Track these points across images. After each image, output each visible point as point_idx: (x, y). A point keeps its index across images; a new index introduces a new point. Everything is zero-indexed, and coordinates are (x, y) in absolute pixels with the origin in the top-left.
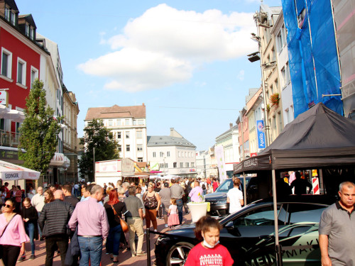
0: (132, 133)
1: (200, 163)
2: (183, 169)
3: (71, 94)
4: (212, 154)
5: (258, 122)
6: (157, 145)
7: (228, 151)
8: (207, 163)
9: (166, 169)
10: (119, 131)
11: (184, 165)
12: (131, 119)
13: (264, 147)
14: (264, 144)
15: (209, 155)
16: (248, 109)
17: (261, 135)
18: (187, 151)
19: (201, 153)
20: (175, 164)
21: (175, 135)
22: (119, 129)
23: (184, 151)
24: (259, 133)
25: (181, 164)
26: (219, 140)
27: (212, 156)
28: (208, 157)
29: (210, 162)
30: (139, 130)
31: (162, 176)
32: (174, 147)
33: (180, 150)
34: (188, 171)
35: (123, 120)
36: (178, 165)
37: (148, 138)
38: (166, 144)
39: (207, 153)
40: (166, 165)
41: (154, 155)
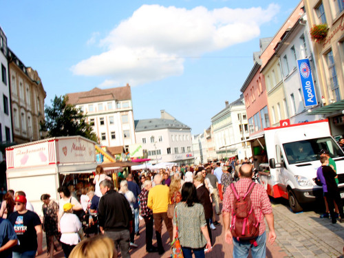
0: (117, 117)
1: (196, 148)
2: (178, 155)
3: (29, 70)
4: (208, 136)
5: (300, 62)
6: (146, 129)
7: (226, 131)
8: (203, 147)
9: (159, 156)
10: (101, 116)
11: (180, 150)
12: (114, 102)
13: (315, 103)
14: (314, 99)
15: (205, 138)
16: (263, 63)
17: (308, 84)
18: (181, 134)
19: (195, 137)
20: (169, 150)
21: (166, 117)
22: (100, 114)
23: (178, 134)
24: (303, 81)
25: (176, 150)
26: (216, 120)
27: (209, 138)
28: (203, 140)
29: (206, 145)
30: (124, 113)
31: (153, 165)
32: (167, 130)
33: (174, 134)
34: (184, 157)
35: (105, 104)
36: (172, 151)
37: (136, 122)
38: (157, 127)
39: (202, 136)
40: (159, 152)
41: (144, 140)
